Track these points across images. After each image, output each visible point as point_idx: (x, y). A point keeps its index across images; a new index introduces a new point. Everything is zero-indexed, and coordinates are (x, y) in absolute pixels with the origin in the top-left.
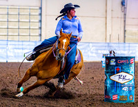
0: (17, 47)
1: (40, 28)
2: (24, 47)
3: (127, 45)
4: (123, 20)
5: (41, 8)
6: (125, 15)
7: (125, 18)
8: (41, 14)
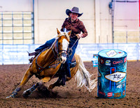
0: (12, 50)
1: (33, 32)
2: (18, 50)
3: (115, 45)
4: (111, 22)
5: (33, 13)
6: (113, 17)
7: (113, 20)
8: (33, 19)
